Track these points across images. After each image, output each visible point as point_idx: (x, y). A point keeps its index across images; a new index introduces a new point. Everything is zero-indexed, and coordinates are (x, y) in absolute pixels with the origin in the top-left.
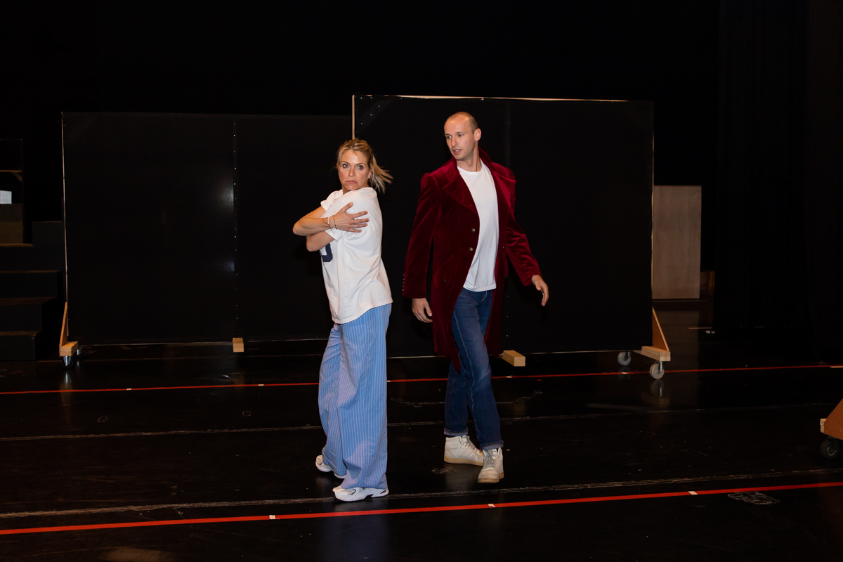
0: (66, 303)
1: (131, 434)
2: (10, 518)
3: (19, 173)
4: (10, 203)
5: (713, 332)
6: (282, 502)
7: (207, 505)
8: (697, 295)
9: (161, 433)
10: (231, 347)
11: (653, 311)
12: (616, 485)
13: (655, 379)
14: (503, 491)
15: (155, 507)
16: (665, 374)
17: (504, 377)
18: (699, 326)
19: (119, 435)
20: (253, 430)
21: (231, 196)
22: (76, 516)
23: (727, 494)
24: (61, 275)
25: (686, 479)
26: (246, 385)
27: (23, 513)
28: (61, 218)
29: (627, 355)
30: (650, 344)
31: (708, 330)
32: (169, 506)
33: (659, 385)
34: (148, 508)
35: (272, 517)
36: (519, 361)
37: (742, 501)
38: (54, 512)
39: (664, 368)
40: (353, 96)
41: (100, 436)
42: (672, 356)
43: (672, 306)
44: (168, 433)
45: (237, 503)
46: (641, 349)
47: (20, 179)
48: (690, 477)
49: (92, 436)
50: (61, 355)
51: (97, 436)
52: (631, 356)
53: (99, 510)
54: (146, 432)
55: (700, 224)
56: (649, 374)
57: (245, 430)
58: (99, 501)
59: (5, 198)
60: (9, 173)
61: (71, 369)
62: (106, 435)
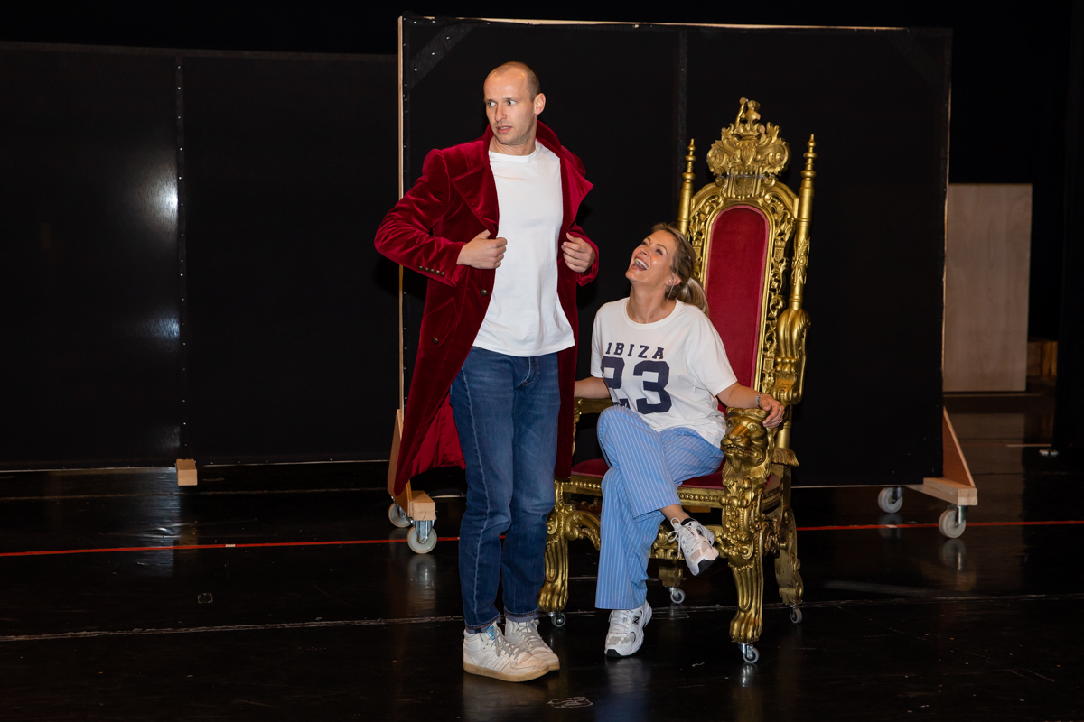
5: (1054, 453)
8: (1020, 385)
9: (44, 637)
10: (174, 477)
11: (945, 414)
13: (948, 538)
16: (966, 527)
18: (1026, 440)
20: (218, 628)
21: (170, 200)
26: (203, 546)
29: (895, 493)
30: (939, 474)
31: (1045, 449)
33: (956, 550)
40: (400, 19)
42: (980, 496)
44: (59, 636)
46: (921, 483)
52: (904, 495)
54: (17, 635)
55: (1028, 255)
56: (938, 528)
57: (202, 629)
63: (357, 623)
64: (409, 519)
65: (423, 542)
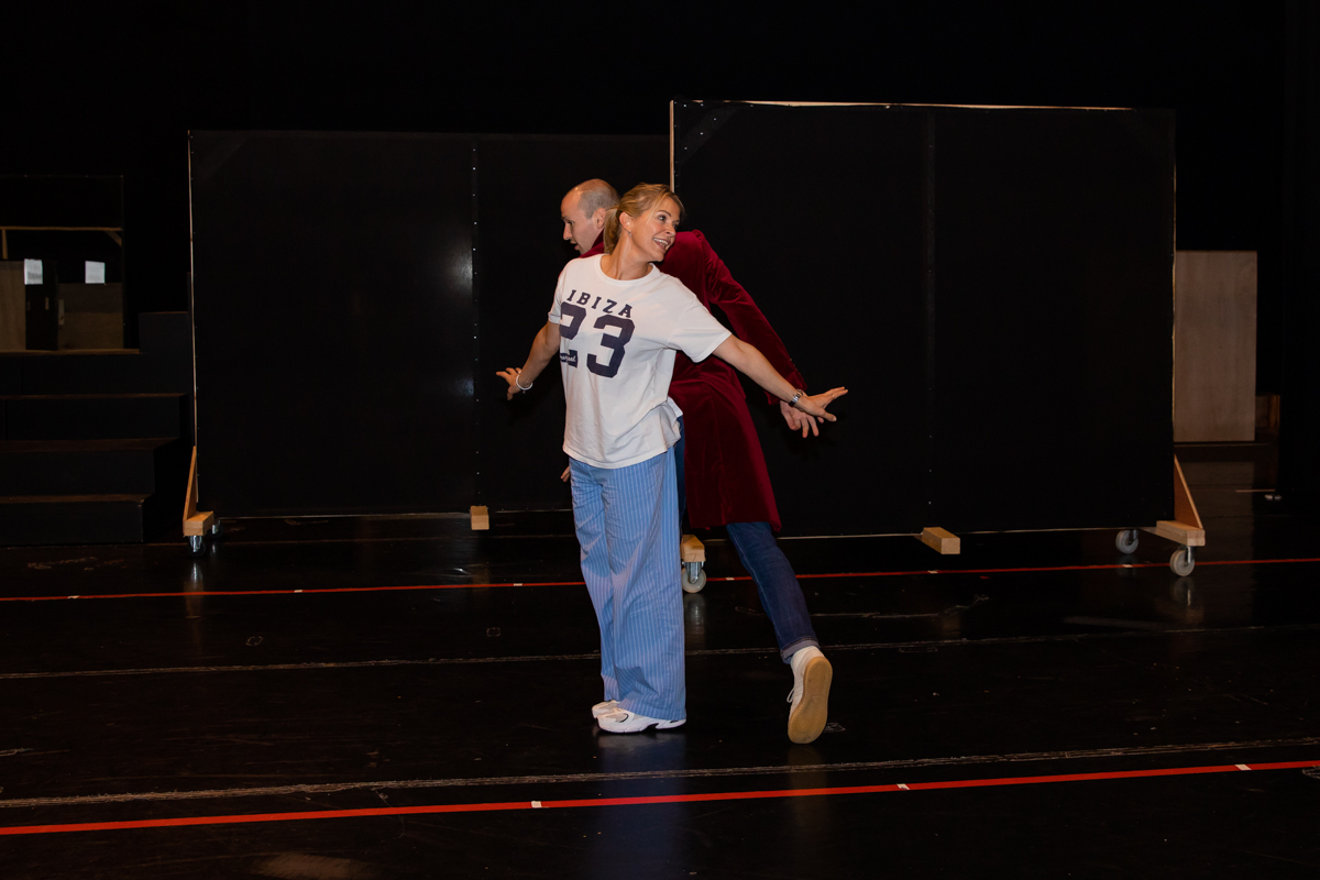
0: (195, 448)
1: (302, 666)
2: (101, 805)
3: (118, 233)
4: (103, 281)
5: (1278, 498)
6: (553, 779)
7: (428, 784)
8: (1250, 436)
9: (350, 664)
10: (469, 522)
11: (1176, 461)
12: (1113, 754)
13: (1179, 577)
14: (923, 763)
15: (341, 787)
16: (1196, 567)
17: (923, 572)
18: (1254, 487)
19: (281, 667)
20: (504, 659)
21: (466, 271)
22: (211, 800)
23: (1301, 769)
24: (185, 402)
25: (1231, 744)
26: (494, 585)
27: (123, 796)
28: (186, 307)
29: (1131, 535)
30: (1171, 517)
31: (1269, 493)
32: (365, 784)
33: (1185, 587)
34: (329, 788)
35: (536, 804)
36: (950, 545)
38: (174, 795)
39: (1194, 557)
40: (672, 103)
41: (251, 668)
42: (1207, 538)
43: (1199, 453)
44: (364, 663)
45: (479, 780)
46: (1155, 525)
47: (119, 241)
48: (1237, 741)
49: (237, 667)
50: (186, 534)
51: (245, 668)
52: (1138, 537)
53: (248, 791)
54: (327, 662)
55: (1255, 316)
56: (1169, 567)
57: (490, 660)
58: (248, 776)
59: (95, 272)
60: (103, 232)
61: (202, 557)
62: (261, 668)
65: (693, 582)
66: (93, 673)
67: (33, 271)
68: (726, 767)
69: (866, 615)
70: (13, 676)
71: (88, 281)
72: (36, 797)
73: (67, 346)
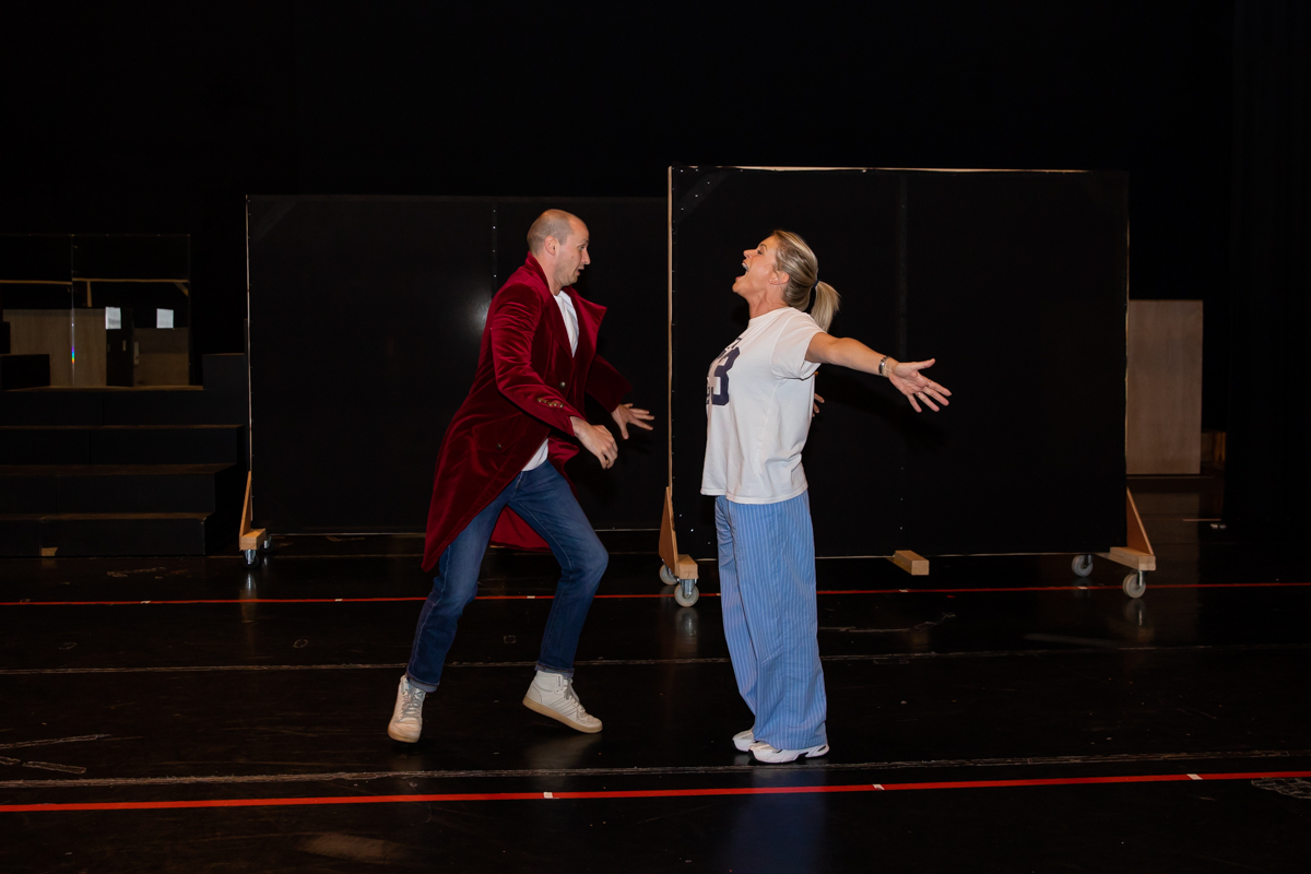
0: (250, 473)
1: (342, 666)
2: (169, 786)
3: (185, 284)
4: (171, 326)
5: (1222, 527)
6: (562, 772)
8: (1195, 469)
9: (385, 666)
11: (1129, 492)
12: (1072, 761)
13: (1131, 599)
14: (896, 765)
15: (376, 775)
16: (1147, 590)
17: (895, 591)
18: (1200, 516)
19: (324, 667)
20: (519, 664)
23: (1250, 780)
24: (242, 432)
25: (1184, 754)
26: (510, 597)
27: (188, 779)
28: (243, 349)
29: (1086, 560)
30: (1123, 544)
31: (1215, 523)
32: (397, 773)
33: (1137, 608)
34: (366, 776)
35: (548, 795)
36: (920, 567)
37: (1275, 793)
38: (231, 779)
39: (1145, 581)
40: (670, 168)
41: (298, 667)
42: (1158, 563)
43: (1158, 485)
44: (396, 666)
45: (497, 772)
46: (1108, 551)
47: (186, 292)
48: (1188, 752)
49: (287, 668)
50: (242, 548)
51: (292, 668)
52: (1093, 561)
53: (295, 777)
54: (364, 664)
55: (1200, 359)
56: (1122, 590)
57: (507, 664)
58: (295, 763)
59: (165, 319)
60: (172, 284)
61: (256, 568)
62: (306, 667)
63: (631, 662)
64: (676, 577)
65: (687, 597)
66: (163, 669)
67: (113, 317)
68: (718, 765)
69: (843, 629)
70: (96, 670)
71: (159, 326)
72: (113, 778)
73: (141, 383)
